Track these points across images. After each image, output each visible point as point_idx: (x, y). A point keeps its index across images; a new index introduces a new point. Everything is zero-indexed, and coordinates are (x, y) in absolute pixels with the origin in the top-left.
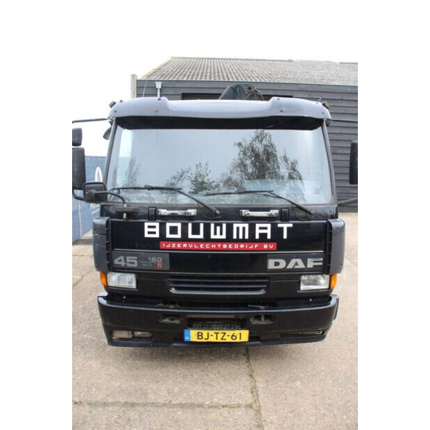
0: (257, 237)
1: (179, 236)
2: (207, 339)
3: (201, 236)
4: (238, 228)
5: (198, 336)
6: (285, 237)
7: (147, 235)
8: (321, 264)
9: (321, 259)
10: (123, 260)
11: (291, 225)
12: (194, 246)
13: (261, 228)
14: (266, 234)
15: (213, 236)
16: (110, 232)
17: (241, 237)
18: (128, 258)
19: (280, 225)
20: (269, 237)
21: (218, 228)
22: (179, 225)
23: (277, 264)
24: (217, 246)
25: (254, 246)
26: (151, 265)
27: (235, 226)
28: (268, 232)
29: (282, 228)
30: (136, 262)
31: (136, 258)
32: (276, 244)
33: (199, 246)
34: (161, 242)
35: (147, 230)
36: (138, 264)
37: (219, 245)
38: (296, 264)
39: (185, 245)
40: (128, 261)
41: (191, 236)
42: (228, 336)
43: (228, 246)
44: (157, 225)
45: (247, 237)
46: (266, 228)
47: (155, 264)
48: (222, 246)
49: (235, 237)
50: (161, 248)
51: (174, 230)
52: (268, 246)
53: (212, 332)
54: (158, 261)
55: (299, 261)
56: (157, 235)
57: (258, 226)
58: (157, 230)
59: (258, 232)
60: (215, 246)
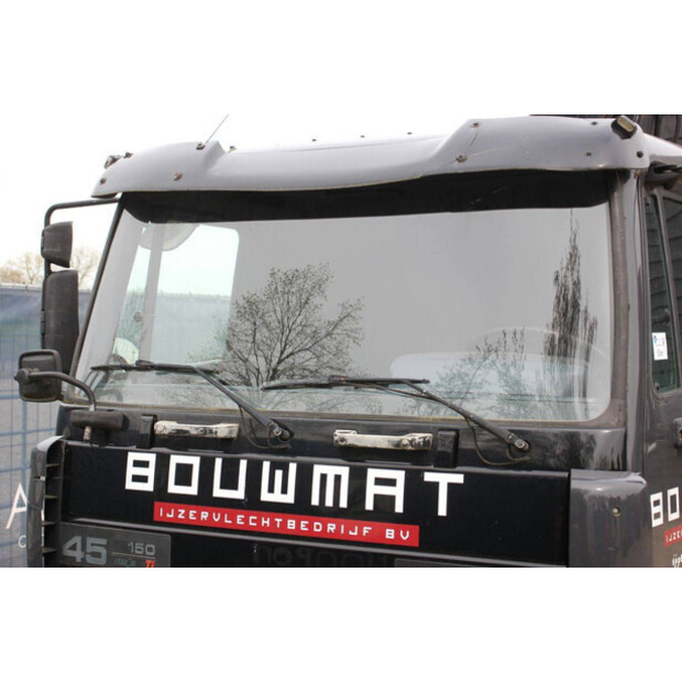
0: (369, 505)
1: (192, 490)
3: (239, 494)
4: (324, 477)
6: (442, 511)
7: (130, 485)
10: (79, 546)
11: (459, 479)
12: (222, 517)
13: (379, 481)
14: (392, 499)
15: (265, 496)
16: (60, 477)
17: (329, 502)
18: (90, 540)
19: (429, 477)
20: (399, 508)
21: (279, 474)
22: (194, 461)
24: (273, 523)
25: (360, 531)
27: (318, 470)
28: (398, 492)
29: (436, 485)
30: (103, 551)
31: (104, 542)
32: (417, 528)
33: (234, 520)
34: (156, 504)
35: (131, 471)
36: (109, 557)
37: (279, 520)
39: (204, 515)
40: (90, 549)
41: (218, 491)
43: (298, 525)
44: (151, 458)
45: (343, 503)
46: (392, 482)
47: (140, 561)
48: (284, 524)
49: (315, 501)
50: (156, 519)
51: (184, 475)
52: (397, 534)
56: (149, 487)
57: (372, 474)
58: (150, 472)
59: (372, 490)
60: (268, 522)
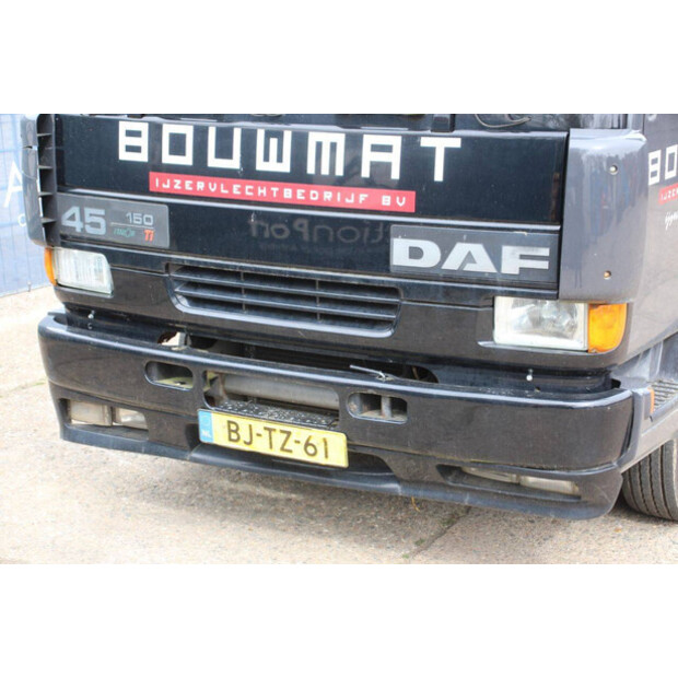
0: (365, 173)
1: (187, 160)
2: (250, 443)
3: (234, 163)
4: (319, 146)
5: (230, 431)
6: (439, 176)
7: (124, 156)
8: (544, 265)
9: (545, 252)
10: (77, 216)
11: (456, 143)
12: (219, 187)
13: (375, 148)
14: (388, 166)
15: (261, 166)
16: (52, 148)
17: (325, 171)
18: (88, 211)
19: (425, 142)
20: (395, 174)
21: (274, 142)
22: (188, 130)
23: (416, 253)
24: (270, 192)
25: (357, 199)
26: (133, 233)
27: (313, 138)
28: (394, 159)
29: (432, 151)
30: (102, 222)
31: (102, 212)
32: (413, 194)
33: (231, 189)
34: (152, 174)
35: (124, 141)
36: (108, 227)
37: (275, 190)
38: (470, 258)
39: (200, 185)
40: (88, 219)
41: (213, 162)
42: (298, 442)
43: (294, 193)
44: (143, 128)
45: (340, 172)
46: (388, 149)
47: (140, 232)
48: (280, 193)
49: (311, 170)
50: (151, 190)
51: (177, 145)
52: (393, 201)
53: (259, 426)
54: (147, 224)
55: (478, 250)
56: (143, 157)
57: (369, 140)
58: (143, 142)
59: (368, 157)
60: (260, 191)
